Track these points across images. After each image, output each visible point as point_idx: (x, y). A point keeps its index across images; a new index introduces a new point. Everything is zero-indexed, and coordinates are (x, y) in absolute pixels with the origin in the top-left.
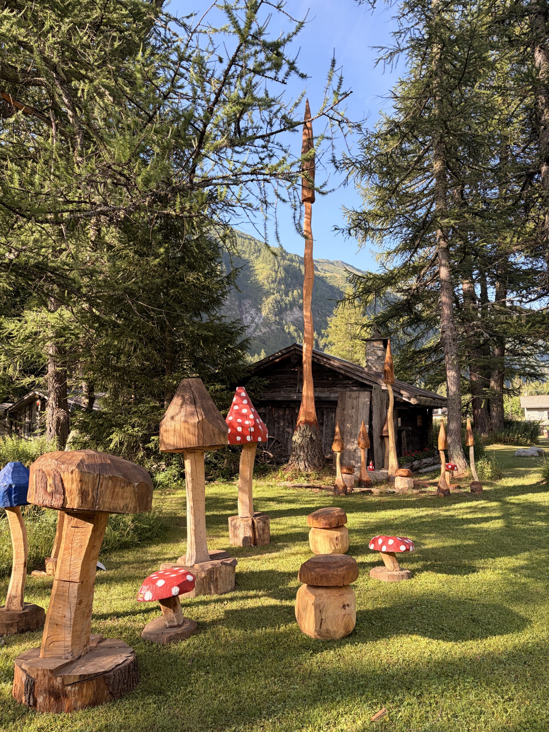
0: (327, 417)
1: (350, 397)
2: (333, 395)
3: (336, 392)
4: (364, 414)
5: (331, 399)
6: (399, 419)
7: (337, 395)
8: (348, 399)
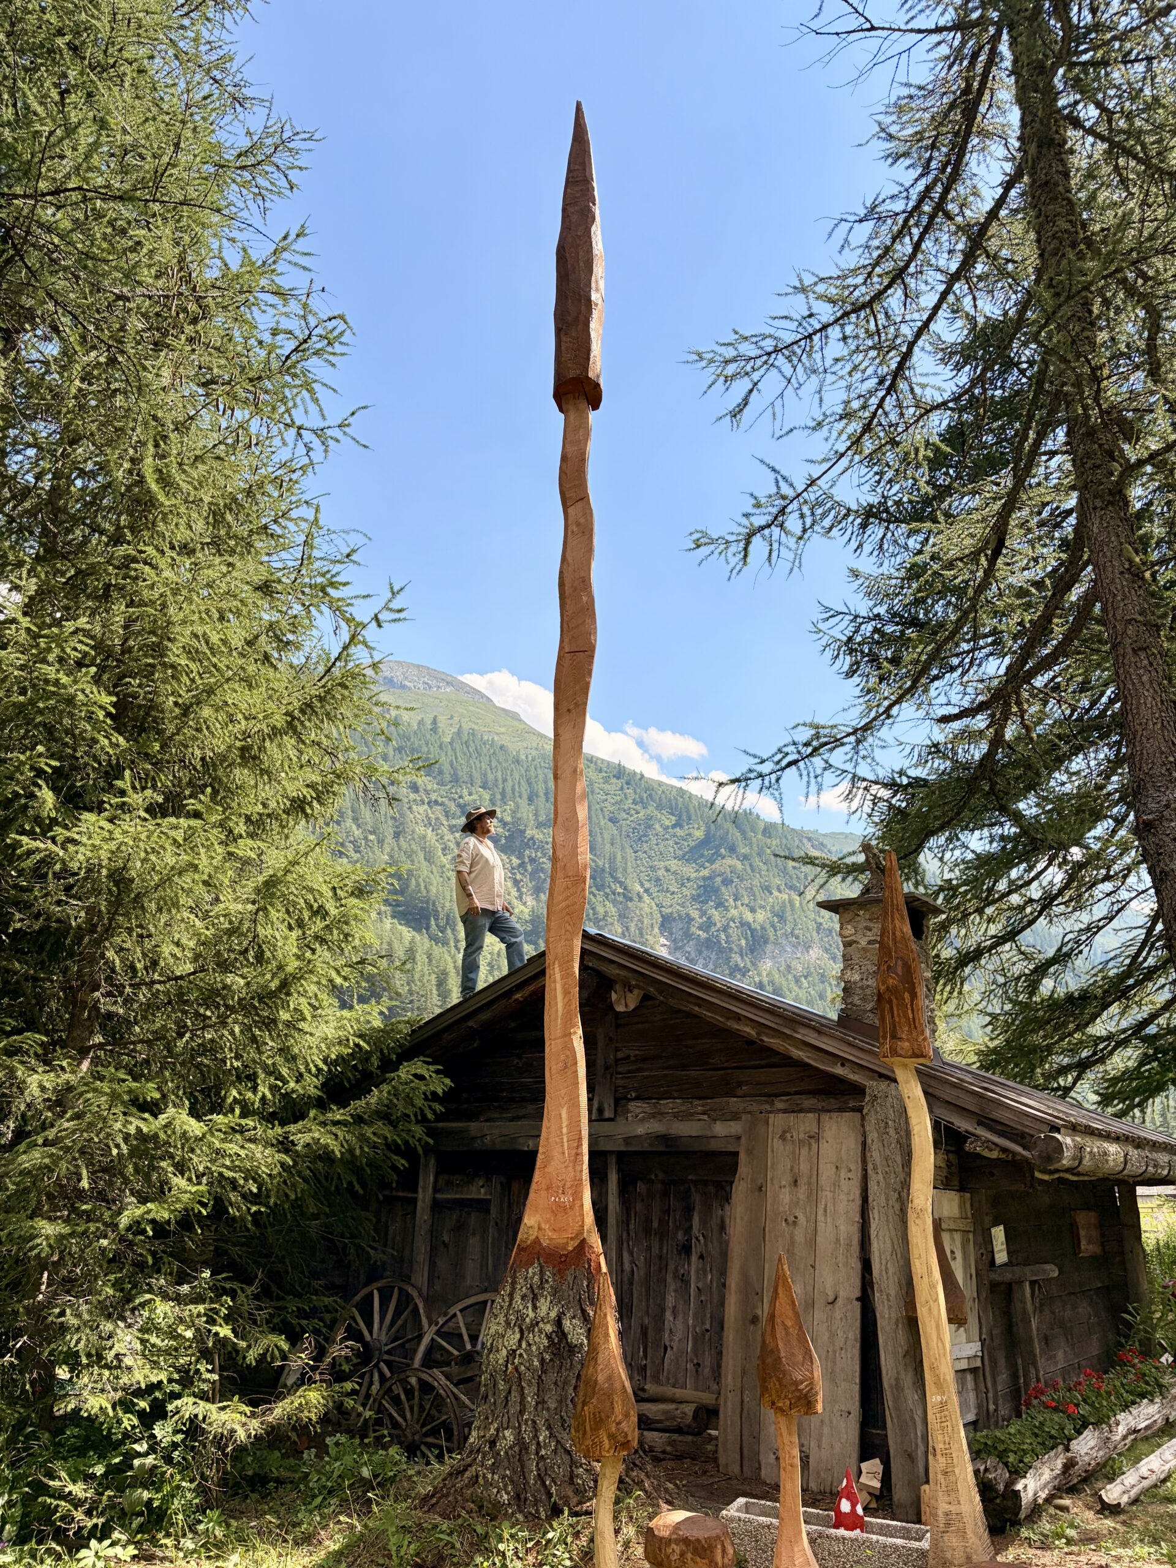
0: (704, 1222)
1: (783, 1138)
2: (720, 1129)
3: (736, 1117)
4: (842, 1207)
5: (714, 1146)
6: (999, 1234)
7: (735, 1128)
8: (777, 1143)
